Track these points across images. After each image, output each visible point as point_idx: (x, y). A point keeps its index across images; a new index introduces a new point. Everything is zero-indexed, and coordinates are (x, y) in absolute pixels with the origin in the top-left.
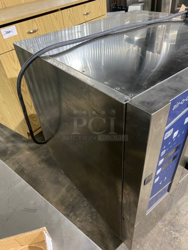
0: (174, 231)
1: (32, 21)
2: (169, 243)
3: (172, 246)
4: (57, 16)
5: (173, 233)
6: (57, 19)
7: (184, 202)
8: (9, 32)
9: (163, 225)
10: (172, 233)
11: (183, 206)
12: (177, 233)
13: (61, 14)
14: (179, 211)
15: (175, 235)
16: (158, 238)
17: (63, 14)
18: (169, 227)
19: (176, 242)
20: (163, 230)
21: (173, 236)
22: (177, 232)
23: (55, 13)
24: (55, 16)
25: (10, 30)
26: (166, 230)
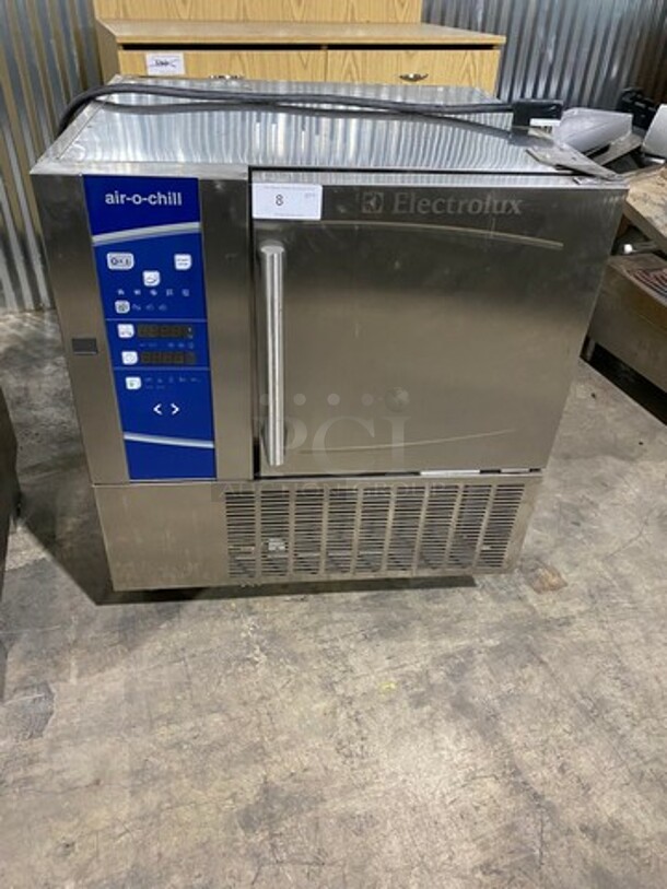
1: (232, 57)
3: (227, 668)
4: (308, 60)
6: (305, 67)
7: (351, 621)
8: (166, 64)
9: (254, 627)
10: (254, 649)
11: (338, 625)
13: (322, 59)
14: (316, 628)
15: (257, 655)
16: (216, 639)
17: (329, 60)
18: (262, 637)
19: (244, 667)
20: (243, 635)
21: (250, 656)
22: (267, 654)
23: (304, 53)
24: (301, 58)
25: (168, 60)
26: (247, 638)
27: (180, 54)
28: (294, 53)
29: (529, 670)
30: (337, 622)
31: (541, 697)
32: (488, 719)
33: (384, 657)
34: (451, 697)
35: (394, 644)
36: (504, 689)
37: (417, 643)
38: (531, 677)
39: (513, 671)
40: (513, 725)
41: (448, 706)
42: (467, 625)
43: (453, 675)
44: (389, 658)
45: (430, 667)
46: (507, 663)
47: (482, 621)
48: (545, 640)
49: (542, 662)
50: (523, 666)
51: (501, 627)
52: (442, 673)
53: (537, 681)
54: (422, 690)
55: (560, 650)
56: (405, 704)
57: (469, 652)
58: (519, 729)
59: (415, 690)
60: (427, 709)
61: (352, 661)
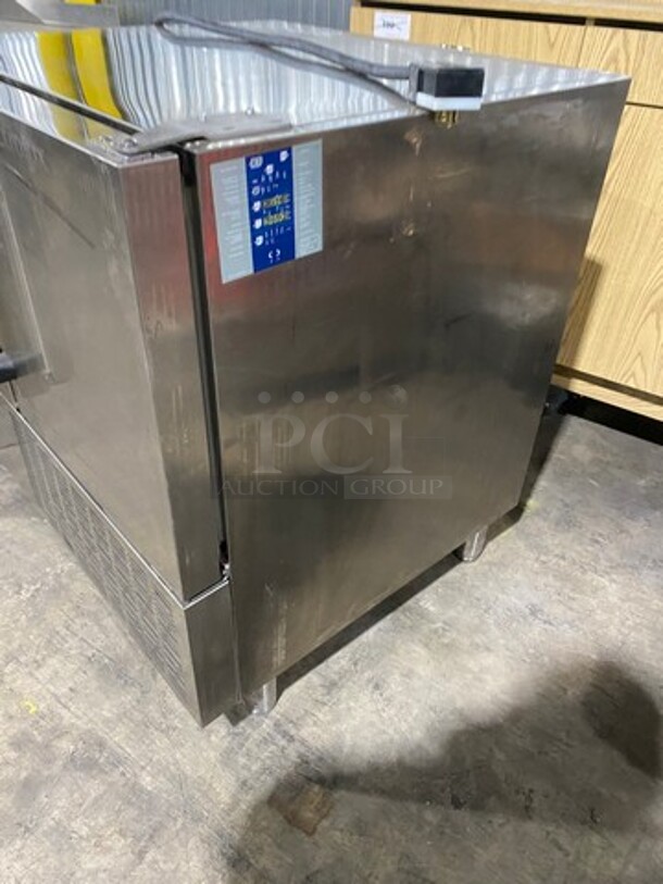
0: (37, 590)
2: (13, 574)
3: (5, 578)
5: (33, 588)
7: (107, 637)
8: (391, 25)
9: (62, 571)
10: (34, 585)
11: (96, 629)
12: (28, 595)
14: (83, 614)
15: (28, 590)
16: (35, 555)
17: (587, 39)
18: (52, 583)
19: (9, 588)
20: (48, 570)
21: (25, 586)
22: (32, 596)
23: (553, 27)
24: (548, 33)
25: (395, 21)
26: (47, 574)
27: (407, 16)
28: (539, 26)
29: (120, 844)
30: (100, 626)
31: (79, 875)
32: (20, 825)
33: (71, 684)
34: (38, 771)
35: (94, 684)
36: (75, 825)
37: (107, 705)
38: (108, 850)
39: (109, 824)
40: (20, 857)
41: (24, 774)
42: (161, 742)
43: (72, 760)
44: (71, 690)
45: (74, 732)
46: (119, 812)
47: (178, 756)
48: (184, 844)
49: (141, 855)
50: (122, 833)
51: (180, 781)
52: (72, 747)
53: (105, 861)
54: (39, 739)
55: (175, 871)
56: (12, 732)
57: (117, 761)
58: (17, 865)
59: (35, 733)
60: (13, 755)
61: (54, 662)
